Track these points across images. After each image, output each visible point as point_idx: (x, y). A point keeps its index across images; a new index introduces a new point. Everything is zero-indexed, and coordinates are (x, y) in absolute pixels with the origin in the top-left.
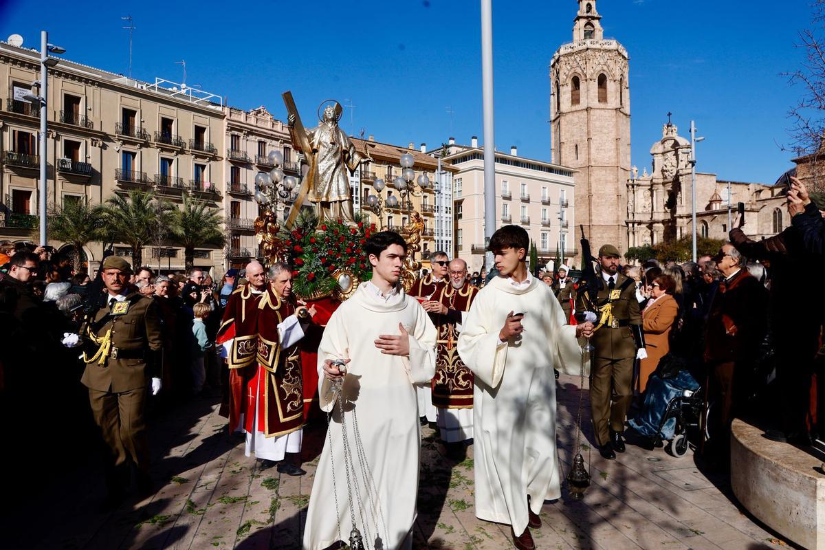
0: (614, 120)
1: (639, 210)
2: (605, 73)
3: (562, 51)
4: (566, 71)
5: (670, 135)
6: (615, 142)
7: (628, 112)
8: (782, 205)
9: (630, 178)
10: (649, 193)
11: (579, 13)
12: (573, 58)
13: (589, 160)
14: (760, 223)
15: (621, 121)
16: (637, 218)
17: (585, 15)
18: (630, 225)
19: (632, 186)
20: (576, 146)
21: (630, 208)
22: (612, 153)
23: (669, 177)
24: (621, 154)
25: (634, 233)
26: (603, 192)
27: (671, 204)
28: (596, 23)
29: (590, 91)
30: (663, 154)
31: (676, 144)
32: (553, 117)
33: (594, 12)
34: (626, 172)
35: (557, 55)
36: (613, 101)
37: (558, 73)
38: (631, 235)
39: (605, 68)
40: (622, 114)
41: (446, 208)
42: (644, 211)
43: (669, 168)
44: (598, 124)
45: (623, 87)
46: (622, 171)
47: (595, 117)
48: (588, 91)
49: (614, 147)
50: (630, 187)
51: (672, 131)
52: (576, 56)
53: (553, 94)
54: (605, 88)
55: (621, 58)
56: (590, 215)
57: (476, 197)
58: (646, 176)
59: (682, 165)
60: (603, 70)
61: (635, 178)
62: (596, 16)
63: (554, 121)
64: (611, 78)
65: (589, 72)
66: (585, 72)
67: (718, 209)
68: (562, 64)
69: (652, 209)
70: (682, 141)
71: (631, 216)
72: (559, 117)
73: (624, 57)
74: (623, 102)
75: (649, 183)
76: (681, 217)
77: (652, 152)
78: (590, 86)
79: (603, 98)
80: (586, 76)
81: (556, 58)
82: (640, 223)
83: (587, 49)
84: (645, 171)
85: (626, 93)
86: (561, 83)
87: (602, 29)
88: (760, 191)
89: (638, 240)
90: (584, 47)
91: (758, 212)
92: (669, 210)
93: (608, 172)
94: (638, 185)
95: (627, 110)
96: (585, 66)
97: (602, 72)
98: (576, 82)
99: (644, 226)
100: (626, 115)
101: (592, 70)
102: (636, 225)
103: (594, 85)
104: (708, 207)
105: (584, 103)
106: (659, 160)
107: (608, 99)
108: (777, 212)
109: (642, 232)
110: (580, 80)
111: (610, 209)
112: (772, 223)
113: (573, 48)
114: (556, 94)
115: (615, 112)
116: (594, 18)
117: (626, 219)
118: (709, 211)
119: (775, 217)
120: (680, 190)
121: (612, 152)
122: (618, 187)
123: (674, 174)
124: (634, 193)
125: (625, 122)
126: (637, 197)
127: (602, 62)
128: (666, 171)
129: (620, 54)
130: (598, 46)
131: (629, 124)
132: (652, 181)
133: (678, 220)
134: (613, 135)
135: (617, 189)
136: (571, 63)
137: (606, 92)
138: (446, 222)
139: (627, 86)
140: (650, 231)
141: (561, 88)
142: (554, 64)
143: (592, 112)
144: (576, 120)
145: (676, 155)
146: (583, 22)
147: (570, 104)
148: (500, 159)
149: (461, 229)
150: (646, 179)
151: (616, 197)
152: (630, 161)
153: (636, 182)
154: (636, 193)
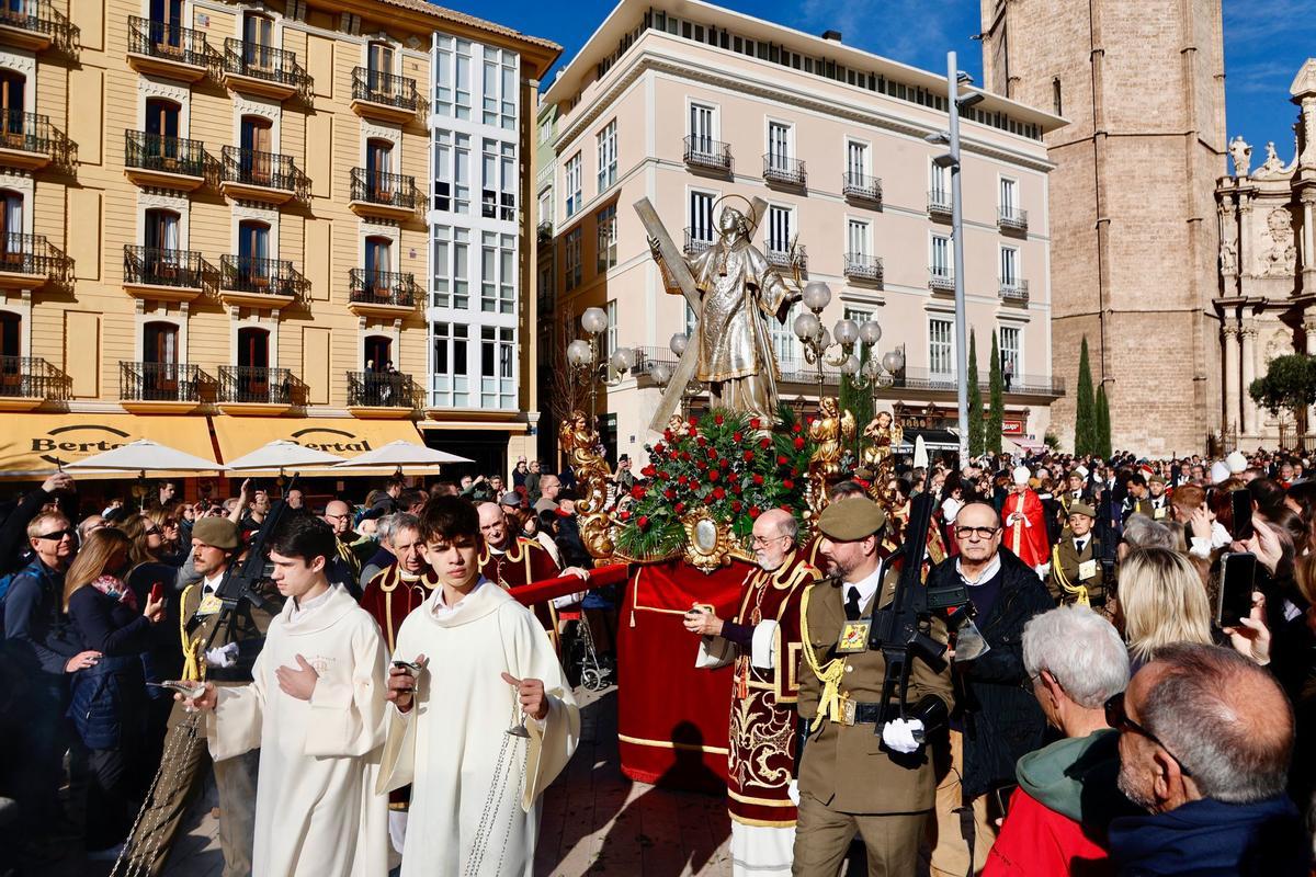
1: (1256, 266)
6: (1178, 61)
9: (1224, 173)
10: (1287, 217)
13: (1096, 116)
16: (1251, 291)
18: (1230, 313)
19: (1233, 196)
20: (1057, 84)
21: (1229, 261)
22: (1172, 95)
24: (1198, 103)
25: (1240, 339)
26: (1142, 212)
32: (987, 22)
34: (1213, 156)
38: (1232, 342)
41: (488, 194)
42: (1273, 271)
46: (1203, 150)
49: (1175, 75)
50: (1227, 199)
56: (1102, 281)
57: (650, 169)
58: (1274, 164)
61: (1238, 174)
63: (991, 33)
69: (1299, 266)
71: (1230, 286)
72: (1004, 14)
75: (1286, 186)
77: (1296, 90)
82: (1260, 307)
84: (1272, 151)
89: (1255, 358)
93: (1159, 151)
94: (1253, 194)
99: (1271, 316)
102: (1247, 313)
109: (1267, 333)
111: (1167, 263)
117: (1215, 294)
121: (1171, 90)
122: (1190, 197)
124: (1238, 218)
126: (1250, 232)
132: (1297, 176)
134: (1173, 40)
135: (1189, 202)
138: (486, 251)
140: (1291, 331)
148: (759, 44)
149: (615, 300)
150: (1278, 177)
151: (1185, 226)
152: (1224, 124)
153: (1243, 184)
154: (1244, 218)
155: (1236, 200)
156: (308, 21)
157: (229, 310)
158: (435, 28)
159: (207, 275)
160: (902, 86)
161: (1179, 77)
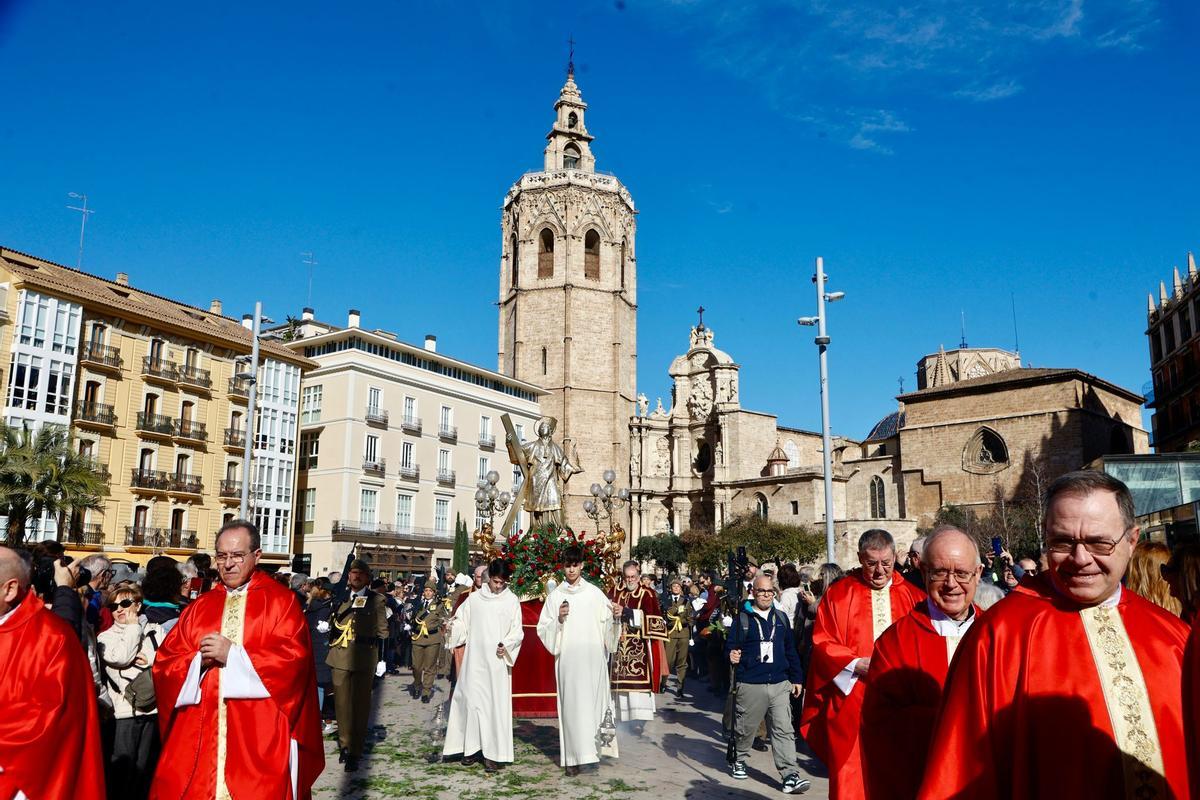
0: (611, 310)
1: (650, 471)
2: (597, 230)
3: (526, 184)
4: (530, 218)
5: (702, 345)
6: (611, 349)
7: (633, 301)
8: (884, 472)
9: (634, 414)
10: (666, 442)
11: (556, 126)
12: (543, 196)
13: (566, 376)
14: (850, 501)
15: (621, 313)
16: (646, 486)
17: (567, 130)
18: (635, 498)
19: (638, 428)
20: (544, 350)
21: (635, 467)
22: (607, 368)
23: (699, 417)
24: (622, 372)
25: (640, 513)
26: (588, 436)
27: (705, 463)
28: (583, 146)
29: (570, 256)
30: (690, 376)
31: (712, 360)
32: (504, 296)
33: (581, 128)
34: (629, 403)
35: (515, 190)
36: (609, 279)
37: (516, 221)
38: (635, 515)
39: (598, 220)
40: (623, 302)
41: (283, 440)
42: (659, 474)
43: (699, 401)
44: (583, 313)
45: (626, 258)
46: (623, 400)
47: (579, 303)
48: (568, 255)
49: (609, 357)
50: (635, 430)
51: (705, 339)
52: (549, 195)
53: (506, 257)
54: (597, 254)
55: (624, 208)
57: (349, 424)
58: (661, 411)
59: (722, 396)
60: (595, 224)
61: (642, 415)
62: (584, 133)
63: (506, 303)
64: (607, 239)
65: (571, 224)
66: (564, 222)
67: (782, 474)
68: (524, 205)
69: (672, 472)
70: (723, 358)
71: (635, 481)
72: (515, 296)
73: (628, 208)
74: (626, 282)
75: (666, 425)
76: (722, 486)
77: (672, 371)
78: (572, 249)
79: (593, 272)
80: (565, 230)
81: (515, 194)
82: (651, 495)
83: (569, 185)
84: (660, 404)
85: (631, 269)
86: (521, 237)
87: (593, 158)
88: (842, 449)
89: (648, 526)
90: (564, 181)
91: (846, 481)
92: (700, 475)
93: (599, 400)
94: (649, 428)
95: (632, 297)
96: (564, 214)
97: (592, 227)
98: (548, 239)
99: (657, 501)
100: (630, 305)
101: (577, 220)
102: (644, 499)
103: (580, 247)
104: (766, 471)
105: (559, 277)
106: (682, 385)
107: (602, 275)
108: (876, 482)
109: (654, 511)
110: (555, 236)
111: (601, 468)
112: (869, 502)
113: (543, 180)
114: (511, 257)
115: (612, 296)
116: (580, 138)
117: (627, 486)
118: (766, 478)
119: (873, 491)
120: (719, 438)
121: (606, 366)
122: (615, 429)
123: (709, 412)
124: (641, 441)
125: (627, 317)
126: (647, 450)
127: (592, 209)
128: (695, 406)
129: (622, 201)
130: (586, 183)
131: (635, 320)
132: (671, 421)
133: (718, 491)
134: (608, 336)
135: (613, 432)
136: (540, 205)
137: (598, 263)
138: (281, 470)
139: (633, 257)
140: (667, 510)
141: (521, 246)
142: (511, 203)
143: (574, 293)
144: (545, 305)
145: (713, 380)
146: (562, 141)
147: (536, 276)
148: (403, 354)
149: (314, 489)
150: (662, 418)
151: (612, 446)
152: (635, 384)
153: (644, 422)
154: (644, 442)
155: (640, 430)
156: (213, 354)
157: (172, 500)
158: (266, 357)
159: (164, 484)
160: (469, 374)
161: (611, 358)
